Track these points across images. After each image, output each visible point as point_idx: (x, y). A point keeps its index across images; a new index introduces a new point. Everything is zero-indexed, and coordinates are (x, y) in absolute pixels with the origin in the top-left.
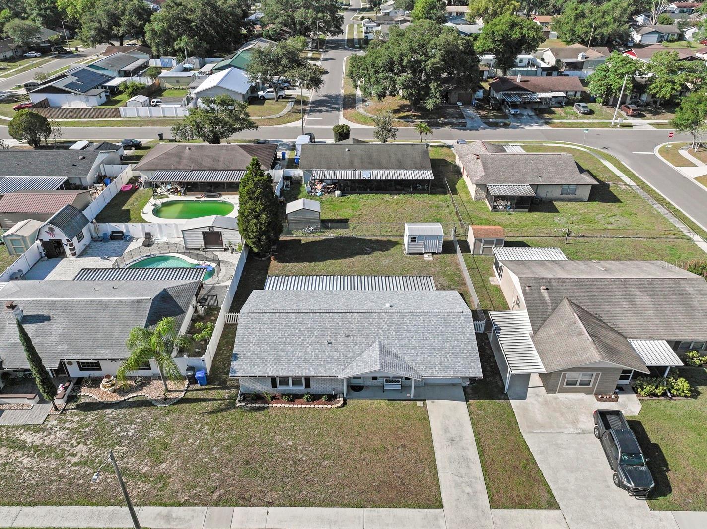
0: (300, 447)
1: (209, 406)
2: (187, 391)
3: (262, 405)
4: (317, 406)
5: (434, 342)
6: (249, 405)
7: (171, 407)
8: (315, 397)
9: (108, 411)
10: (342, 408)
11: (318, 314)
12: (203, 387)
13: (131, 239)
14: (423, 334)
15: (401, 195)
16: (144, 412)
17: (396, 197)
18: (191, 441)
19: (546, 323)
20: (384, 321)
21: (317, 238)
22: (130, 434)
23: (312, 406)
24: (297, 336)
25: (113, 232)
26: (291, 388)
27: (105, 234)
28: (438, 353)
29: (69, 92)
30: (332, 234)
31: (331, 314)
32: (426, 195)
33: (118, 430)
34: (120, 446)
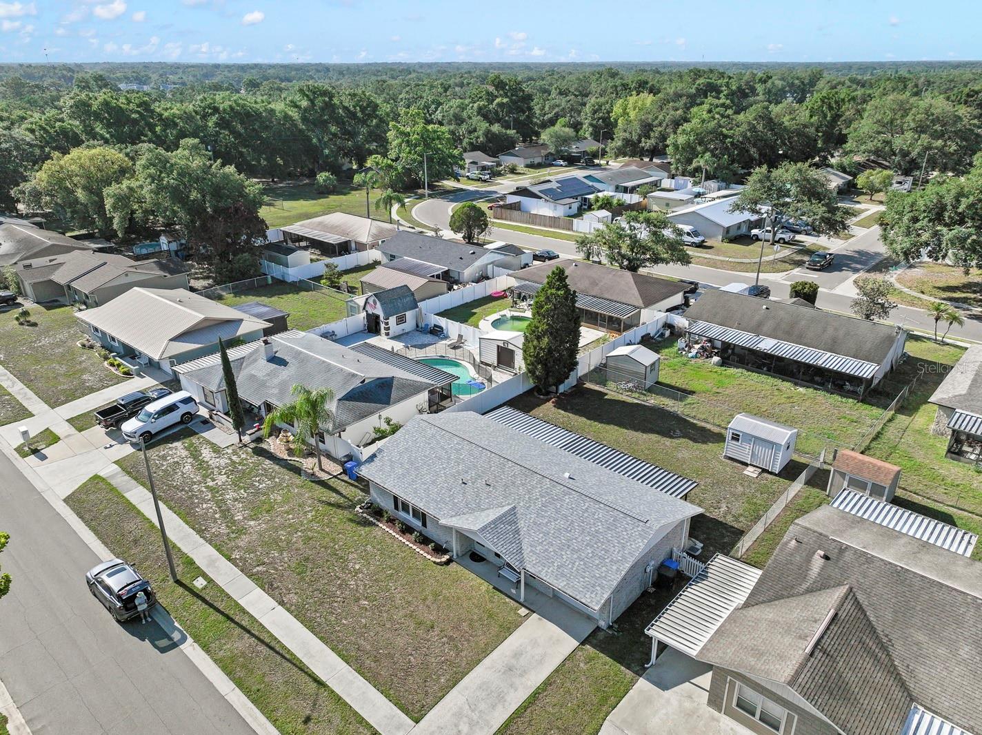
0: (360, 575)
1: (334, 498)
2: (335, 477)
3: (375, 521)
4: (418, 550)
5: (576, 539)
6: (365, 515)
7: (310, 483)
8: (424, 540)
9: (268, 462)
10: (439, 567)
11: (480, 449)
12: (349, 481)
13: (446, 337)
14: (572, 522)
15: (811, 390)
16: (287, 476)
17: (801, 390)
18: (291, 516)
20: (541, 487)
21: (629, 398)
22: (261, 486)
23: (414, 547)
24: (441, 462)
25: (435, 326)
26: (410, 518)
27: (427, 325)
28: (568, 553)
29: (541, 198)
30: (653, 401)
31: (493, 455)
32: (851, 400)
33: (257, 479)
34: (245, 491)
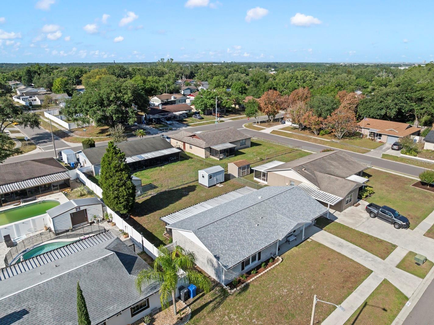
0: (293, 289)
2: (188, 306)
3: (245, 284)
5: (298, 204)
6: (238, 289)
8: (267, 262)
10: (284, 261)
11: (236, 214)
14: (290, 202)
19: (319, 182)
20: (269, 204)
21: (144, 198)
24: (239, 229)
26: (252, 265)
28: (304, 208)
31: (243, 211)
32: (179, 162)
